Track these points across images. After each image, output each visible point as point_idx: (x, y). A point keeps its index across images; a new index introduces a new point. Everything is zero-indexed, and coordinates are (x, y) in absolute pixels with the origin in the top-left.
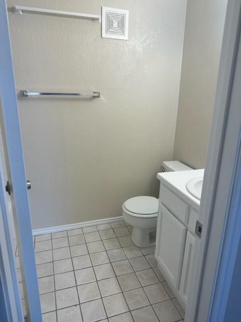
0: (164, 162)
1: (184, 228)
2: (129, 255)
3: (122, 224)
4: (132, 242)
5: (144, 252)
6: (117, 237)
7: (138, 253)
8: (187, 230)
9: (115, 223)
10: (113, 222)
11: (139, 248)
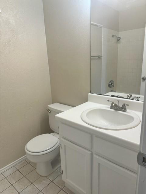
0: (49, 106)
1: (90, 153)
2: (40, 187)
3: (24, 163)
4: (38, 174)
5: (51, 178)
6: (24, 176)
7: (47, 182)
8: (92, 154)
9: (19, 165)
10: (16, 164)
11: (46, 177)
